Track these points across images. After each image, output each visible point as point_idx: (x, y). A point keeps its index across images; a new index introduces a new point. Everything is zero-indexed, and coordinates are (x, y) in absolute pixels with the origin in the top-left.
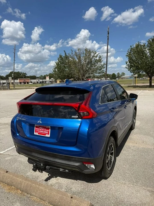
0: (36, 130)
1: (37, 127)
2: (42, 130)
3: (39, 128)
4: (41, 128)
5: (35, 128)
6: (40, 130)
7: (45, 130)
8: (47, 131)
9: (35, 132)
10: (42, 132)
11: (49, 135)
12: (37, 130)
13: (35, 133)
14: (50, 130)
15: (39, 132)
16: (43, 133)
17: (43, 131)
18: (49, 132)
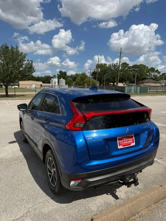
0: (119, 143)
1: (120, 140)
2: (126, 140)
3: (123, 140)
4: (124, 139)
5: (118, 141)
6: (124, 142)
7: (129, 140)
8: (131, 140)
9: (119, 146)
10: (126, 142)
11: (134, 143)
12: (121, 142)
13: (119, 148)
14: (134, 137)
15: (124, 144)
16: (128, 143)
17: (128, 141)
18: (133, 140)
